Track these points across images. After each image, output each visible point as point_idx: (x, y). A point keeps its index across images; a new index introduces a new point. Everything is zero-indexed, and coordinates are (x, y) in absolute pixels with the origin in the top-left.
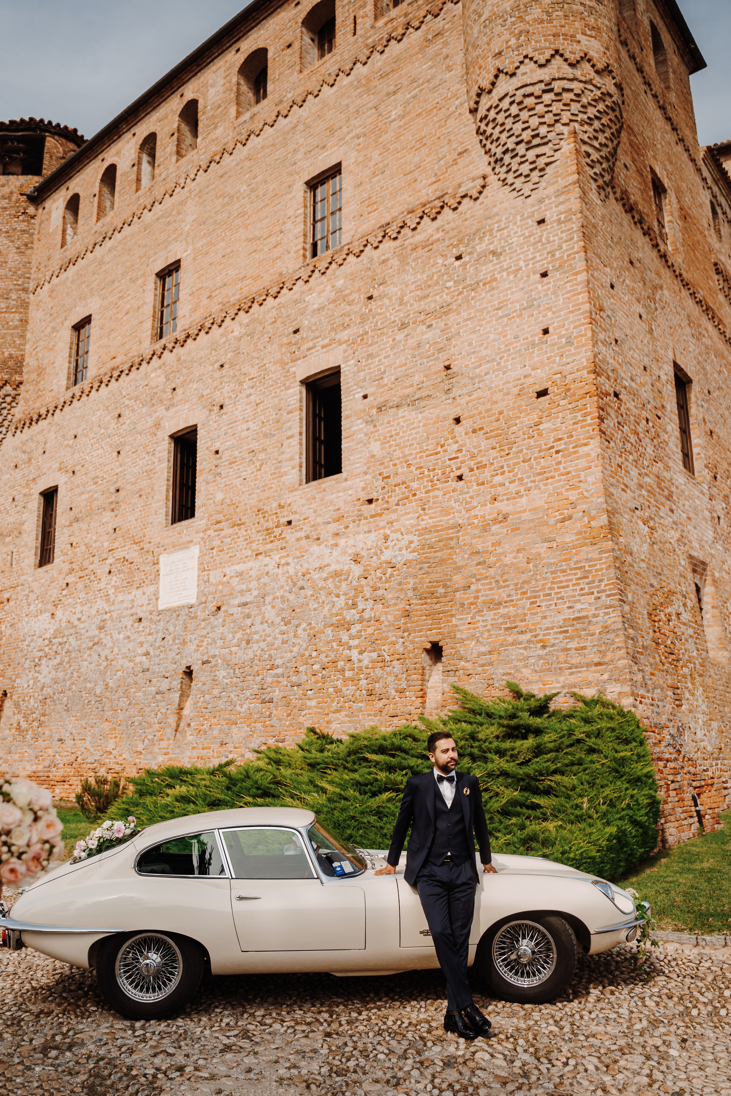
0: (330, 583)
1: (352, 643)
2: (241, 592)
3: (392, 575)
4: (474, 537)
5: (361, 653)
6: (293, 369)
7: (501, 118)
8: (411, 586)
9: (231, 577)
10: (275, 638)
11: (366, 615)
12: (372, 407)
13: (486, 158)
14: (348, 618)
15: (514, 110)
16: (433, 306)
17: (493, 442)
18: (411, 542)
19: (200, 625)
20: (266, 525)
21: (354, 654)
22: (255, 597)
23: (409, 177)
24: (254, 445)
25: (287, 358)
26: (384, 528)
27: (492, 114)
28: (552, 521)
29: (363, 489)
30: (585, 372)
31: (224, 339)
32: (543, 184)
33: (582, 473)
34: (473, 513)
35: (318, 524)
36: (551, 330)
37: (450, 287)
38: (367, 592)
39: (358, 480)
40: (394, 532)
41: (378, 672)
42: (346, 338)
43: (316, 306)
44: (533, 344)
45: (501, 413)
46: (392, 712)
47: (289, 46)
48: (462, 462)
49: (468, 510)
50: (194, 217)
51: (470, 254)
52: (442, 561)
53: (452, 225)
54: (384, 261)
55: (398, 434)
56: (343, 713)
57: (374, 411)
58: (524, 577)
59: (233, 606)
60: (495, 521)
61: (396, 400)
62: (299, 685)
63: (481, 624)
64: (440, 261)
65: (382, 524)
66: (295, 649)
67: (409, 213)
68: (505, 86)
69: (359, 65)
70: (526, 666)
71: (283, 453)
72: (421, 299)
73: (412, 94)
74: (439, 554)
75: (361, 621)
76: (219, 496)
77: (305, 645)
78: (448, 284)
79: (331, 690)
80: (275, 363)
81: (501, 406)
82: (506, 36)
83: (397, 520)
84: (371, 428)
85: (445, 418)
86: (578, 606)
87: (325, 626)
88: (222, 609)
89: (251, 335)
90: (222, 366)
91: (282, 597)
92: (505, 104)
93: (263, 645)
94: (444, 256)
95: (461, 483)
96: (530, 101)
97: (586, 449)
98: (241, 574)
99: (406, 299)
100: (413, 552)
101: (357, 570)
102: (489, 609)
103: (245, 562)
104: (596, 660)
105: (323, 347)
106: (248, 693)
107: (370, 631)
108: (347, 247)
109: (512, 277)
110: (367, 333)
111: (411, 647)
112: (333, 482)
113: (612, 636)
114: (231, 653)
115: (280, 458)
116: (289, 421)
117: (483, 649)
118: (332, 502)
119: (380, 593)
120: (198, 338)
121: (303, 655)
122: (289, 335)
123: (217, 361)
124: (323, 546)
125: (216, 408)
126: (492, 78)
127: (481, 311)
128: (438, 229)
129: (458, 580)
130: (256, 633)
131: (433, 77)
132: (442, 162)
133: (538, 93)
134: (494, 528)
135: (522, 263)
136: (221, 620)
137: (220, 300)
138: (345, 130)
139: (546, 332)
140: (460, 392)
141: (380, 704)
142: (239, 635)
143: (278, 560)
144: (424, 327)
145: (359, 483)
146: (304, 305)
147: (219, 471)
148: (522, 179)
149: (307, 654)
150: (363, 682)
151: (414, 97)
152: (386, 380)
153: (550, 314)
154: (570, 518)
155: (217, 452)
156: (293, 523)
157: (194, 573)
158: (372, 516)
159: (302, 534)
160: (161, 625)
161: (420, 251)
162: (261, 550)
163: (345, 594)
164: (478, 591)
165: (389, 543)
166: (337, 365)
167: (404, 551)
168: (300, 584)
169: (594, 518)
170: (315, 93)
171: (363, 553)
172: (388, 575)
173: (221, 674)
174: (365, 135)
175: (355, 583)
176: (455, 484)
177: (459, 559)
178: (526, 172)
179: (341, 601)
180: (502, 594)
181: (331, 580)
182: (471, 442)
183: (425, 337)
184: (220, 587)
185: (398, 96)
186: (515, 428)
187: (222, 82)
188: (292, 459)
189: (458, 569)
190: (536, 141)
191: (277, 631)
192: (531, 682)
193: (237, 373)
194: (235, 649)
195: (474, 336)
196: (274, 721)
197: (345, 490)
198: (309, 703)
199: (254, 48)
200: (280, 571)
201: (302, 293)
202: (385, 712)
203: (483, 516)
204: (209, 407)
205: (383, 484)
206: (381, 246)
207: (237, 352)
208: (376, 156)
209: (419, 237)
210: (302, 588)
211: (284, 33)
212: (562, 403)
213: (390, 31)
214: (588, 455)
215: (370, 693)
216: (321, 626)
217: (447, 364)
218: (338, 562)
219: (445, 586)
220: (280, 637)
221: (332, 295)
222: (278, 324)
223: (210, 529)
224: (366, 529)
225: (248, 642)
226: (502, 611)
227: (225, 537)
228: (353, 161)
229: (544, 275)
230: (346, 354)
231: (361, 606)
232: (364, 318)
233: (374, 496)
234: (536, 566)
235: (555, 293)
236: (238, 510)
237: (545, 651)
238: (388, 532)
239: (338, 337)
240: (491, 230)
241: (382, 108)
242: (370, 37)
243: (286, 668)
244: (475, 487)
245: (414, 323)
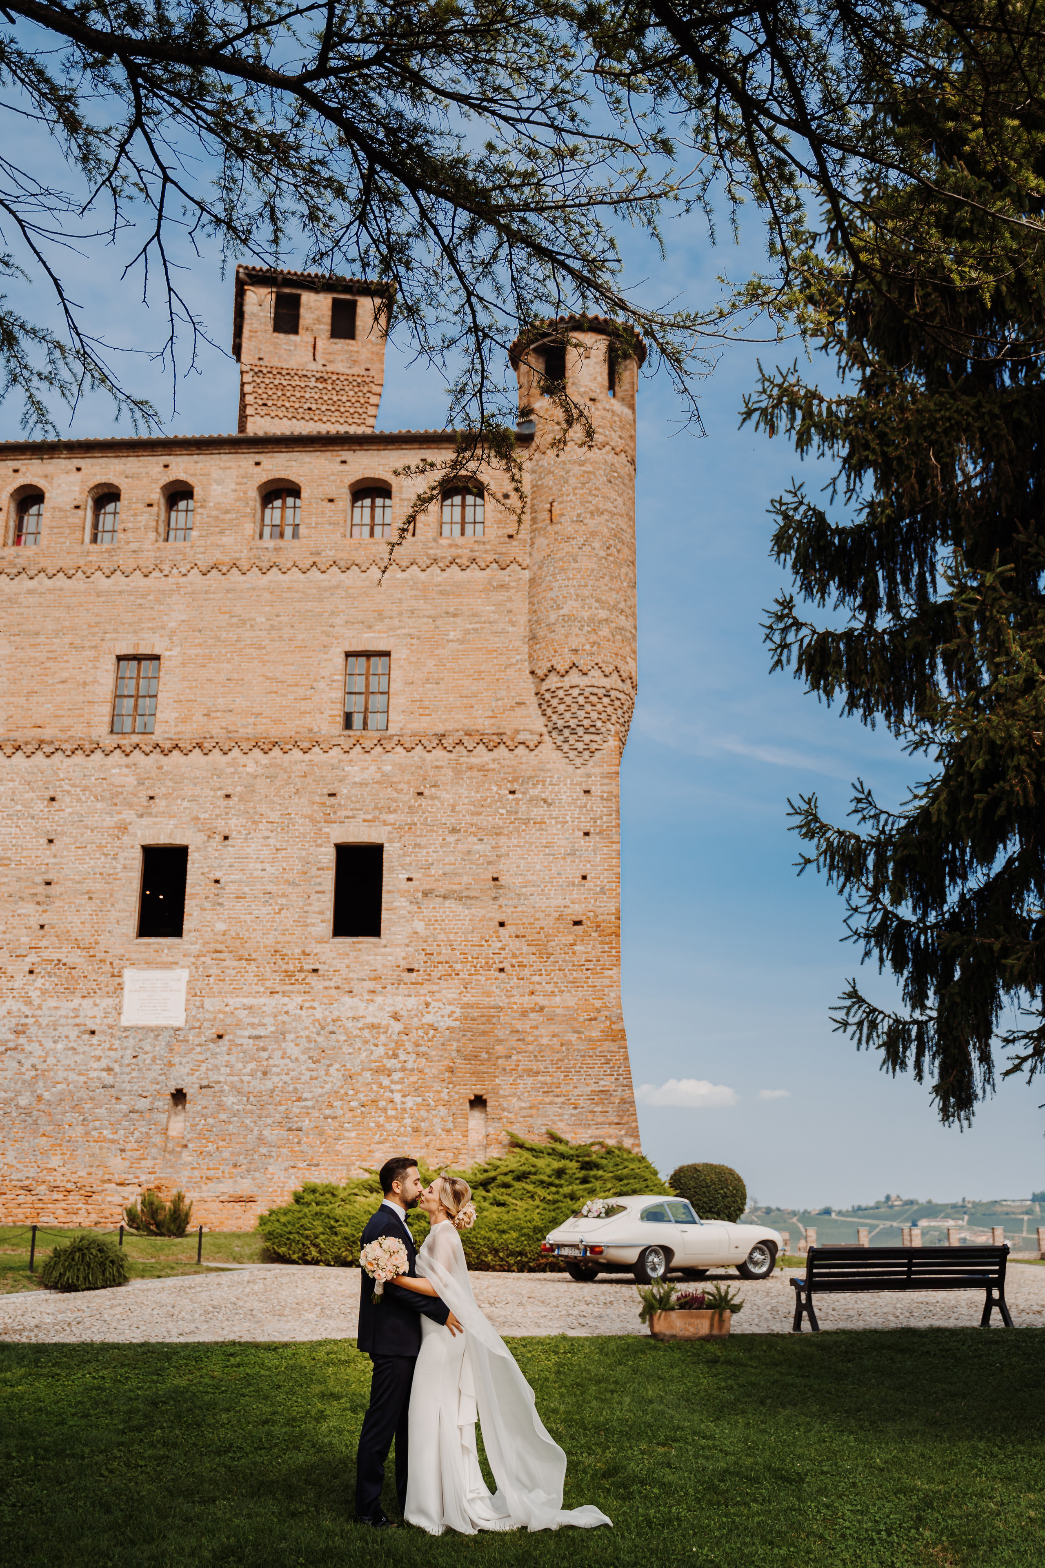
0: (366, 1033)
1: (393, 1087)
2: (252, 1025)
3: (434, 1037)
4: (514, 1019)
5: (404, 1096)
6: (327, 830)
7: (568, 700)
8: (454, 1047)
9: (236, 1009)
10: (301, 1074)
11: (409, 1065)
12: (418, 891)
13: (543, 720)
14: (389, 1066)
15: (581, 700)
16: (485, 823)
17: (533, 949)
18: (454, 1012)
19: (193, 1049)
20: (284, 967)
21: (397, 1097)
22: (272, 1032)
23: (465, 700)
24: (269, 888)
25: (319, 816)
26: (425, 995)
27: (561, 693)
28: (581, 1019)
29: (404, 958)
30: (613, 917)
31: (232, 770)
32: (591, 763)
33: (606, 989)
34: (512, 1000)
35: (352, 979)
36: (589, 877)
37: (502, 814)
38: (410, 1047)
39: (398, 949)
40: (436, 1001)
41: (423, 1113)
42: (392, 821)
43: (357, 780)
44: (573, 884)
45: (542, 928)
46: (438, 1146)
47: (331, 501)
48: (505, 958)
49: (509, 997)
50: (184, 617)
51: (523, 793)
52: (484, 1033)
53: (507, 762)
54: (437, 767)
55: (443, 921)
56: (387, 1145)
57: (420, 895)
58: (558, 1056)
59: (241, 1037)
60: (533, 1010)
61: (442, 892)
62: (335, 1118)
63: (521, 1086)
64: (495, 789)
65: (422, 992)
66: (328, 1087)
67: (466, 734)
68: (574, 678)
69: (415, 567)
70: (561, 1121)
71: (310, 905)
72: (473, 814)
73: (474, 626)
74: (481, 1026)
75: (403, 1069)
76: (221, 927)
77: (339, 1084)
78: (501, 811)
79: (372, 1125)
80: (305, 817)
81: (542, 923)
82: (582, 639)
83: (439, 992)
84: (415, 908)
85: (491, 919)
86: (602, 1083)
87: (363, 1070)
88: (226, 1038)
89: (272, 778)
90: (228, 796)
91: (307, 1037)
92: (575, 692)
93: (286, 1078)
94: (500, 787)
95: (503, 975)
96: (594, 699)
97: (610, 972)
98: (251, 1008)
99: (458, 808)
100: (456, 1020)
101: (397, 1027)
102: (529, 1076)
103: (255, 997)
104: (616, 1121)
105: (364, 821)
106: (269, 1121)
107: (413, 1079)
108: (396, 738)
109: (559, 826)
110: (416, 824)
111: (456, 1096)
112: (370, 945)
113: (628, 1106)
114: (242, 1081)
115: (306, 909)
116: (319, 877)
117: (524, 1105)
118: (368, 963)
119: (423, 1049)
120: (191, 754)
121: (337, 1092)
122: (322, 795)
123: (220, 789)
124: (356, 999)
125: (219, 838)
126: (567, 667)
127: (531, 844)
128: (494, 760)
129: (500, 1049)
130: (275, 1066)
131: (495, 622)
132: (500, 703)
133: (601, 695)
134: (532, 1015)
135: (568, 818)
136: (225, 1048)
137: (224, 725)
138: (396, 622)
139: (584, 878)
140: (506, 902)
141: (427, 1139)
142: (252, 1065)
143: (300, 1003)
144: (475, 839)
145: (400, 952)
146: (343, 773)
147: (220, 900)
148: (575, 752)
149: (342, 1091)
150: (408, 1121)
151: (476, 630)
152: (433, 872)
153: (588, 865)
154: (595, 1019)
155: (217, 881)
156: (320, 973)
157: (182, 996)
158: (412, 983)
159: (332, 984)
160: (131, 1042)
161: (475, 773)
162: (278, 989)
163: (385, 1045)
164: (519, 1061)
165: (430, 1009)
166: (380, 842)
167: (446, 1019)
168: (331, 1028)
169: (614, 1023)
170: (363, 568)
171: (402, 1013)
172: (430, 1036)
173: (230, 1100)
174: (419, 638)
175: (395, 1037)
176: (497, 974)
177: (501, 1033)
178: (580, 749)
179: (381, 1050)
180: (541, 1066)
181: (367, 1031)
182: (514, 945)
183: (475, 847)
184: (221, 1016)
185: (459, 620)
186: (553, 943)
187: (233, 486)
188: (321, 913)
189: (500, 1041)
190: (592, 730)
191: (304, 1067)
192: (565, 1132)
193: (251, 811)
194: (246, 1078)
195: (523, 862)
196: (304, 1147)
197: (383, 955)
198: (347, 1134)
199: (283, 475)
200: (303, 1013)
201: (340, 761)
202: (431, 1146)
203: (522, 1004)
204: (208, 833)
205: (425, 959)
206: (434, 751)
207: (251, 789)
208: (431, 663)
209: (474, 760)
210: (333, 1032)
211: (324, 482)
212: (594, 934)
213: (455, 555)
214: (611, 977)
215: (416, 1130)
216: (358, 1069)
217: (495, 876)
218: (375, 1016)
219: (487, 1052)
220: (308, 1074)
221: (378, 776)
222: (309, 779)
223: (205, 956)
224: (406, 992)
225: (265, 1073)
226: (540, 1078)
227: (228, 968)
228: (404, 656)
229: (587, 834)
230: (391, 836)
231: (403, 1056)
232: (412, 810)
233: (415, 966)
234: (568, 1049)
235: (594, 851)
236: (246, 945)
237: (576, 1111)
238: (429, 1000)
239: (384, 817)
240: (544, 781)
241: (439, 622)
242: (431, 548)
243: (317, 1101)
244: (515, 980)
245: (466, 832)
